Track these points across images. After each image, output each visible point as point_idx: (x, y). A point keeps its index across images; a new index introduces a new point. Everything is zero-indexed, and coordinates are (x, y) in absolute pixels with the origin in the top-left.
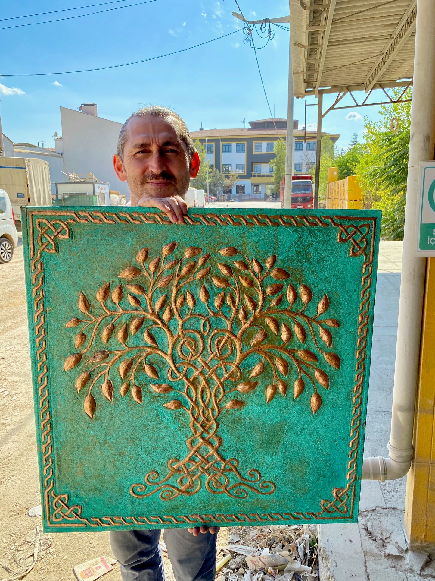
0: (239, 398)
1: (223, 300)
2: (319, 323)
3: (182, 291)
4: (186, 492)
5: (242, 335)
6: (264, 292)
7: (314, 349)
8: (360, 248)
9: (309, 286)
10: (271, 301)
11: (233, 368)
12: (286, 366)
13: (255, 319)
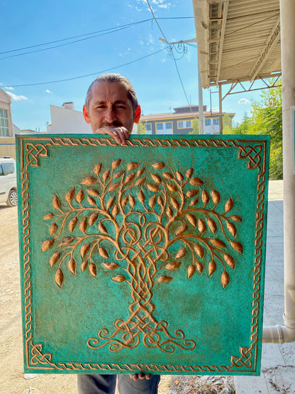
0: (168, 275)
1: (155, 201)
2: (226, 218)
3: (126, 193)
4: (129, 346)
5: (169, 226)
6: (184, 195)
7: (223, 238)
8: (255, 163)
9: (218, 190)
10: (190, 202)
11: (162, 251)
12: (202, 250)
13: (179, 215)
